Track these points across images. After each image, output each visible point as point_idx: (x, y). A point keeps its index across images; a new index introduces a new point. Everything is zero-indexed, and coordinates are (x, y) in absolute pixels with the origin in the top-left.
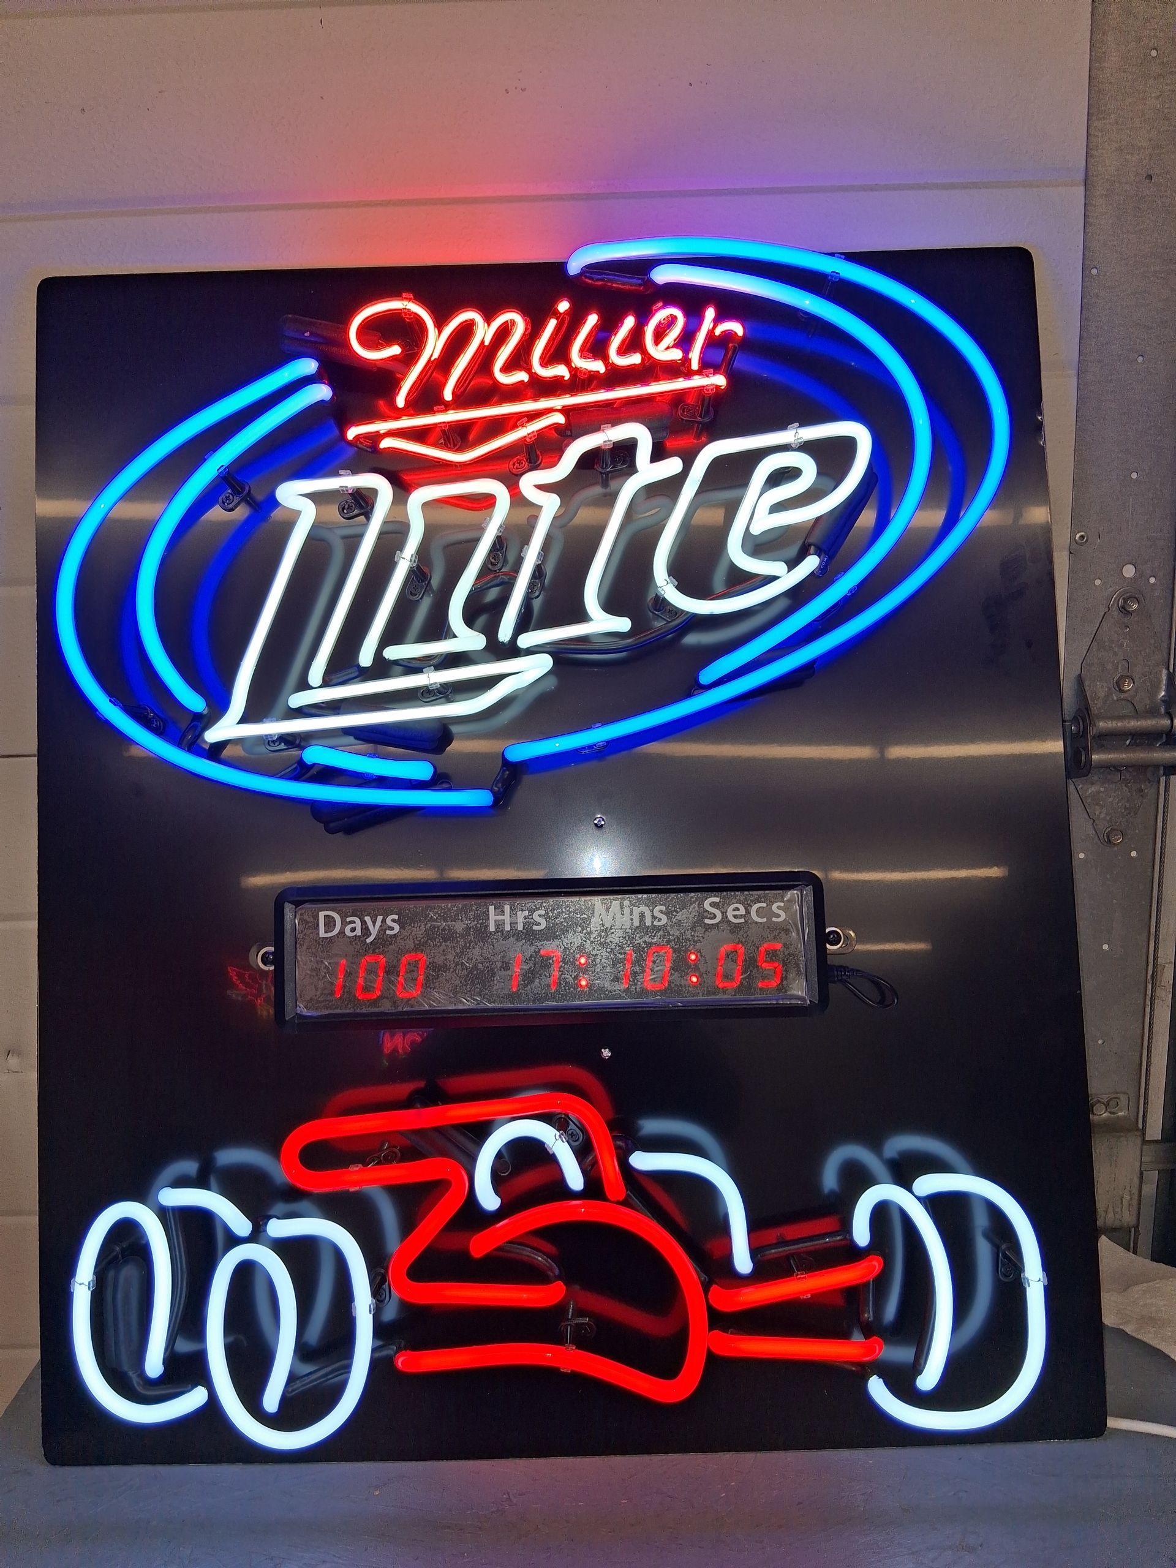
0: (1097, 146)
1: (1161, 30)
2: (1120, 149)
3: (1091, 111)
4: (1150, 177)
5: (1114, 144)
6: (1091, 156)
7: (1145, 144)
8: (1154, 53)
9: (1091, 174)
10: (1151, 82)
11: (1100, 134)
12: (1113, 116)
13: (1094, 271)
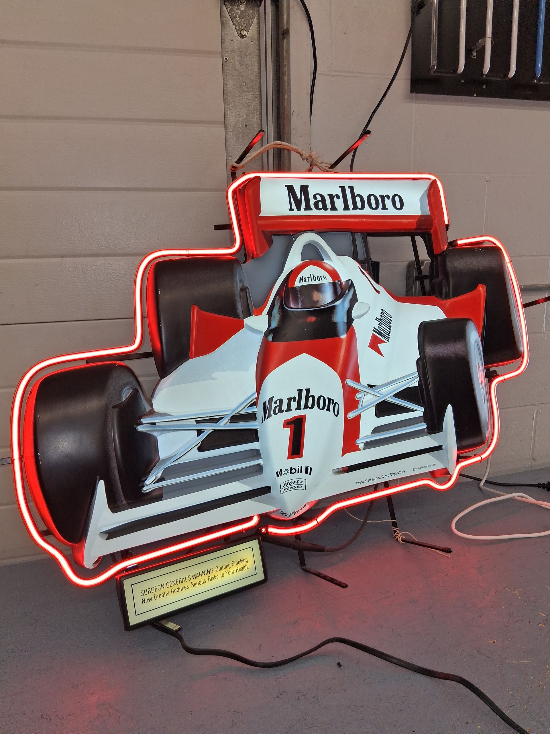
0: (228, 114)
1: (246, 76)
2: (235, 116)
3: (225, 102)
4: (246, 126)
5: (234, 114)
6: (226, 117)
7: (244, 114)
8: (244, 84)
9: (226, 124)
10: (244, 93)
11: (228, 110)
12: (232, 104)
13: (230, 158)
